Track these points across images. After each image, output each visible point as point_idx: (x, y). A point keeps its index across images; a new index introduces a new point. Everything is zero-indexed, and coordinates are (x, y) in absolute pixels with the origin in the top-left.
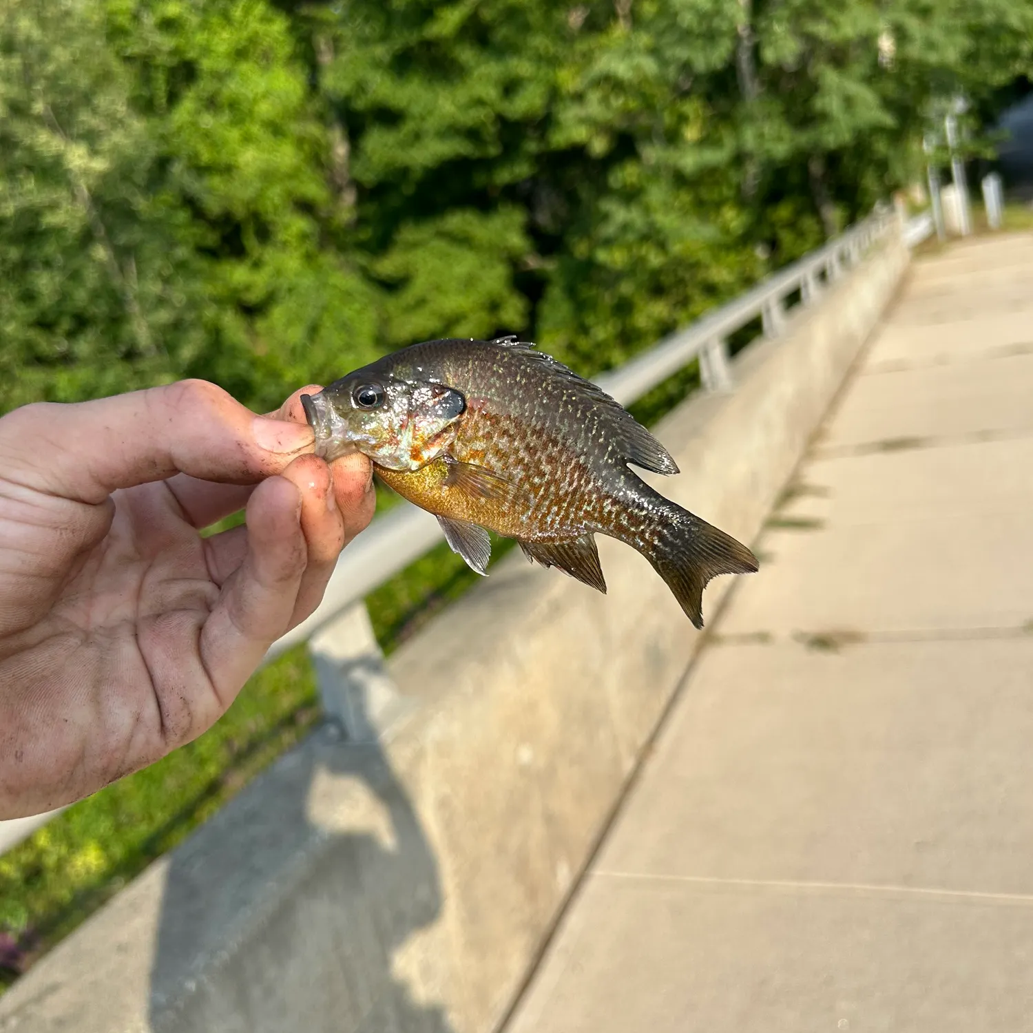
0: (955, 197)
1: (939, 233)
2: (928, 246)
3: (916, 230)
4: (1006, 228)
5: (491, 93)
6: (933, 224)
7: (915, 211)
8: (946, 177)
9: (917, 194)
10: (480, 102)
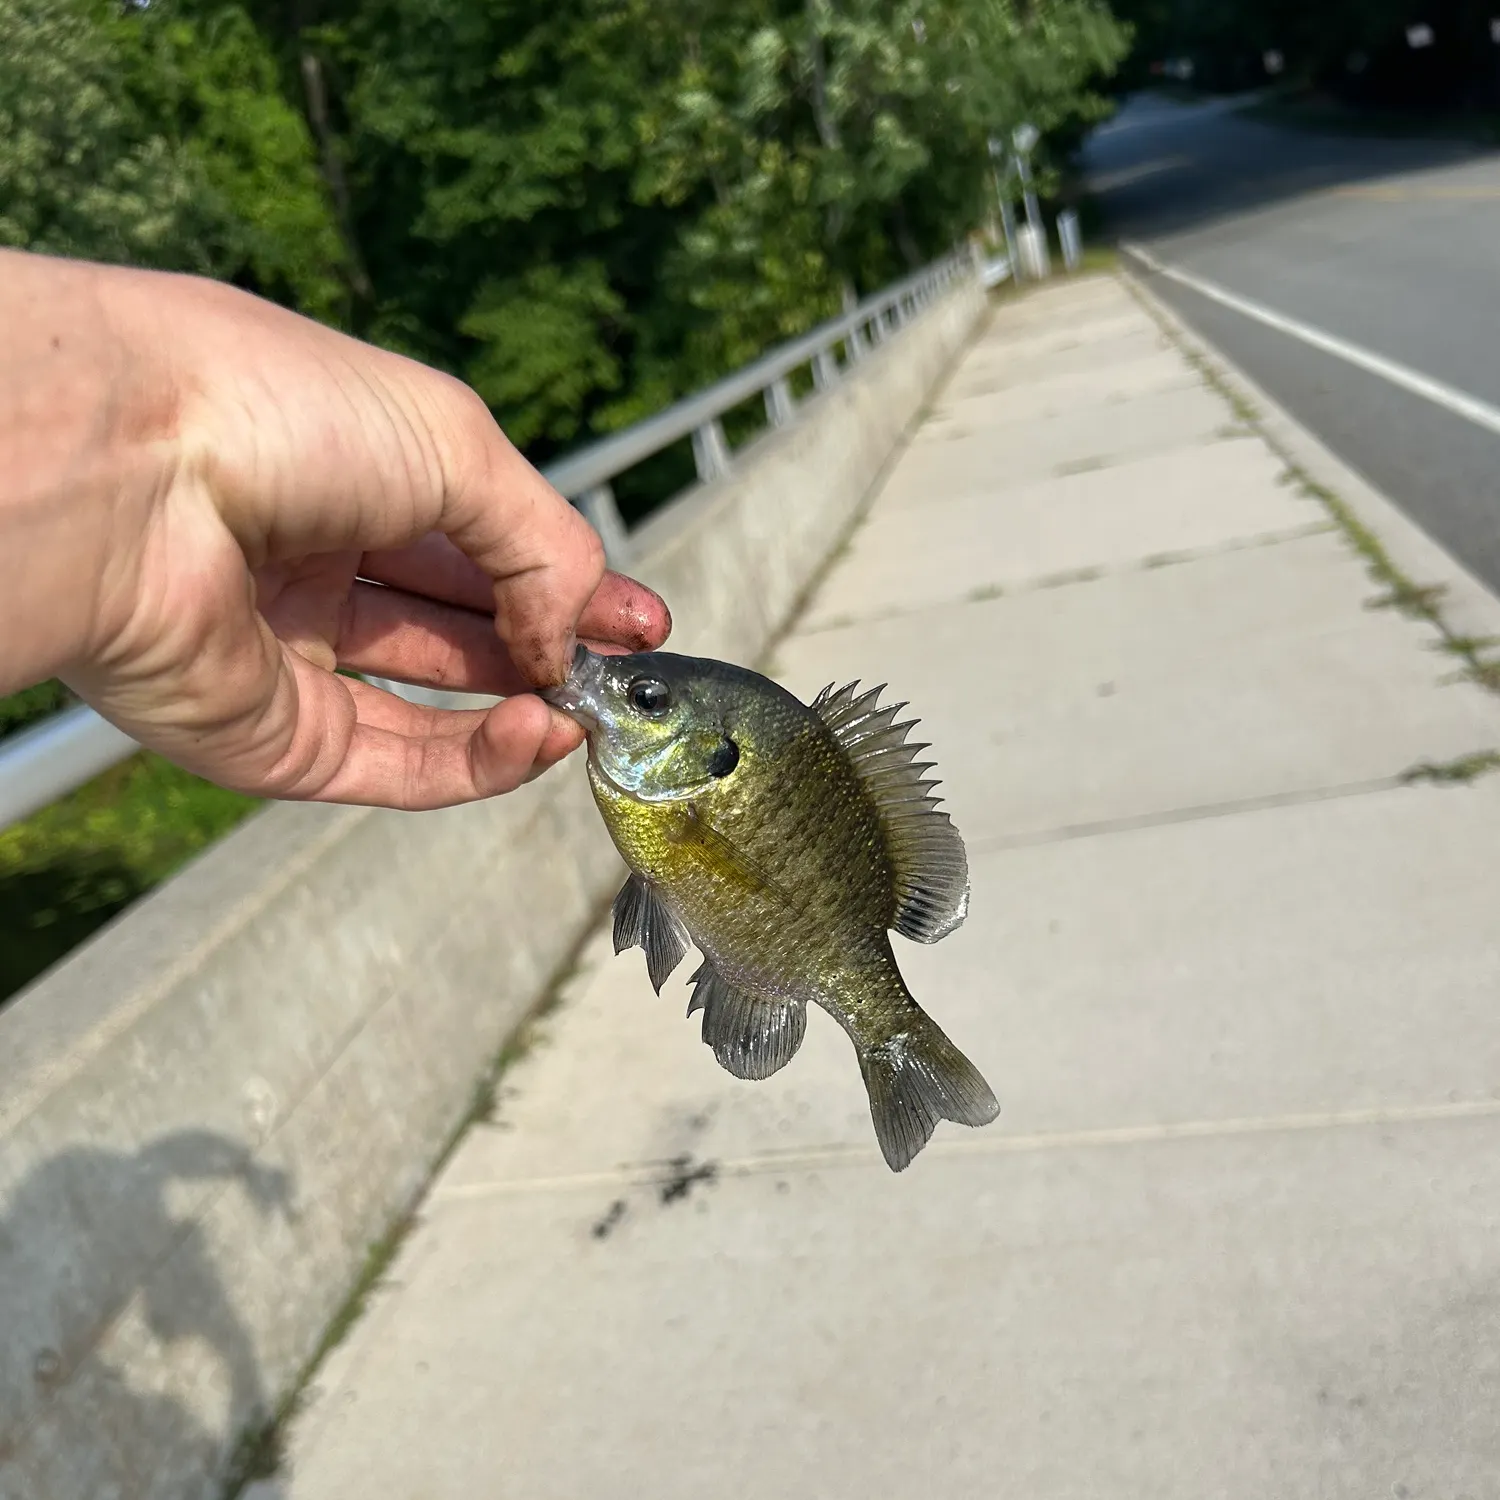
0: (1031, 238)
1: (1015, 276)
2: (1003, 290)
3: (992, 272)
4: (1083, 270)
5: (577, 142)
6: (1009, 266)
7: (992, 253)
8: (1020, 216)
9: (992, 234)
10: (564, 152)
